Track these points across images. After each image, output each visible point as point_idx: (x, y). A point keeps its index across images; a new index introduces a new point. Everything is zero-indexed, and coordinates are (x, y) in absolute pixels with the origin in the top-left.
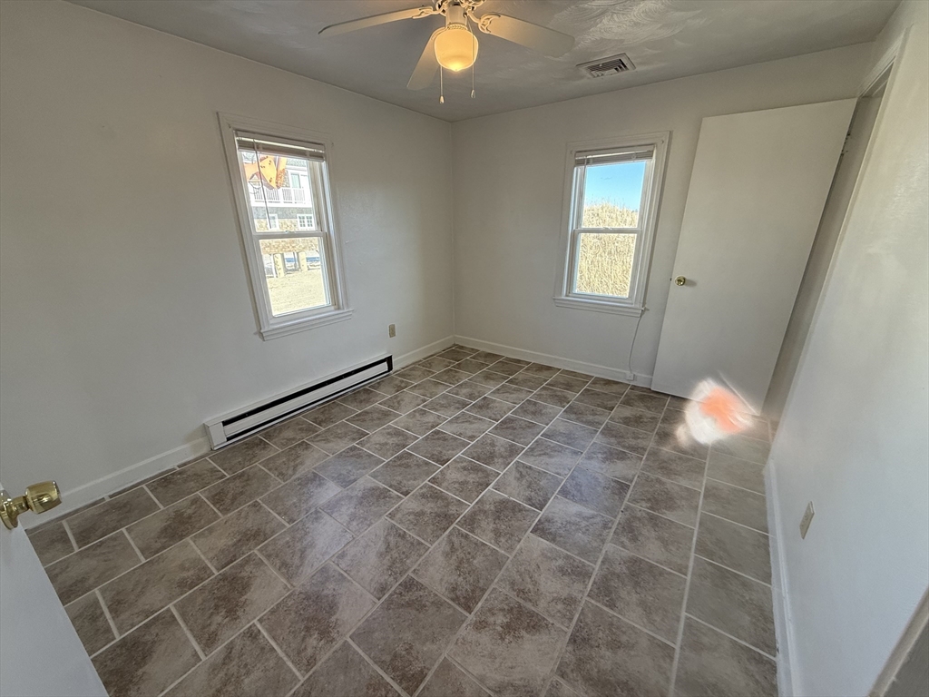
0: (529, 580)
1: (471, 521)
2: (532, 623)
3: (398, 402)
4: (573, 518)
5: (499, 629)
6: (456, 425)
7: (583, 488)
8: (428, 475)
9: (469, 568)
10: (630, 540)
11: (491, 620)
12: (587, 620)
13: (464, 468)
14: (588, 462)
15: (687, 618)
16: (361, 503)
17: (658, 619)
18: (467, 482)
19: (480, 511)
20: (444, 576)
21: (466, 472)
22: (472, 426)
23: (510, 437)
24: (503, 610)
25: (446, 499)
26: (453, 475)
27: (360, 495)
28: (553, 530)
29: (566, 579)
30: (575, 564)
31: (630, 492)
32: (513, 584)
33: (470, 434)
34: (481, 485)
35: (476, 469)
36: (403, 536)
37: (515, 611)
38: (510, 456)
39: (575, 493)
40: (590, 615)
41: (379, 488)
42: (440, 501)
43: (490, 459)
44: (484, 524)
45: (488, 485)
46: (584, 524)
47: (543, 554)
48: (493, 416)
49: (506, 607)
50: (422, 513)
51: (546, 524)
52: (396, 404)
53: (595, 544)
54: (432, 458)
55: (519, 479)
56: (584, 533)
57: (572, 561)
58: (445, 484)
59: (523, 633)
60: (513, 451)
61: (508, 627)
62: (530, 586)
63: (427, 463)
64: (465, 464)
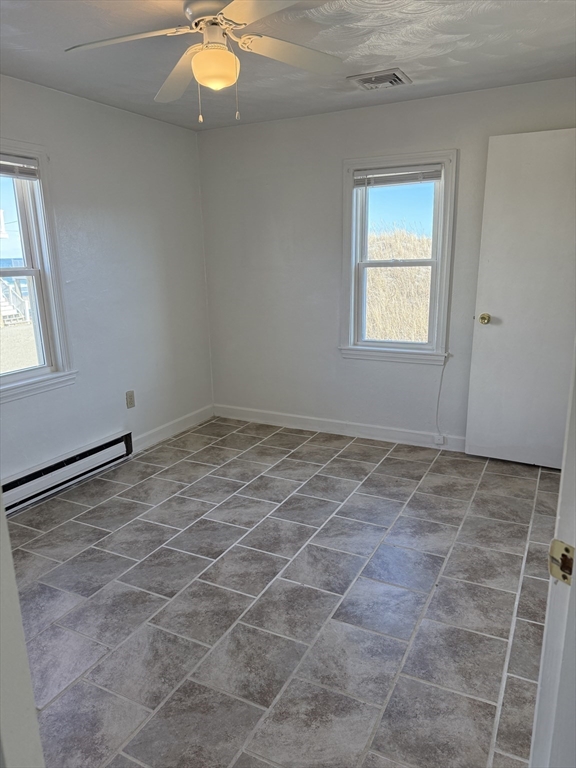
0: (334, 666)
1: (258, 615)
2: (341, 706)
3: (146, 492)
4: (381, 598)
5: (304, 717)
6: (227, 511)
7: (391, 566)
8: (197, 570)
9: (262, 664)
10: (447, 613)
11: (294, 709)
12: (403, 695)
13: (243, 559)
14: (394, 538)
15: (509, 678)
16: (112, 612)
17: (479, 684)
18: (249, 574)
19: (268, 603)
20: (231, 675)
21: (245, 563)
22: (248, 511)
23: (298, 519)
24: (306, 698)
25: (225, 595)
26: (230, 568)
27: (109, 602)
28: (358, 613)
29: (377, 659)
30: (386, 643)
31: (445, 564)
32: (315, 672)
33: (246, 519)
34: (267, 575)
35: (258, 558)
36: (175, 640)
37: (320, 698)
38: (300, 540)
39: (382, 572)
40: (405, 689)
41: (134, 593)
42: (216, 598)
43: (275, 544)
44: (274, 616)
45: (275, 574)
46: (393, 602)
47: (348, 638)
48: (274, 497)
49: (310, 696)
50: (195, 614)
51: (350, 607)
52: (143, 495)
53: (407, 621)
54: (200, 550)
55: (312, 564)
56: (394, 612)
57: (382, 641)
58: (221, 579)
59: (332, 716)
60: (303, 534)
61: (313, 715)
62: (336, 672)
63: (194, 559)
64: (243, 554)
